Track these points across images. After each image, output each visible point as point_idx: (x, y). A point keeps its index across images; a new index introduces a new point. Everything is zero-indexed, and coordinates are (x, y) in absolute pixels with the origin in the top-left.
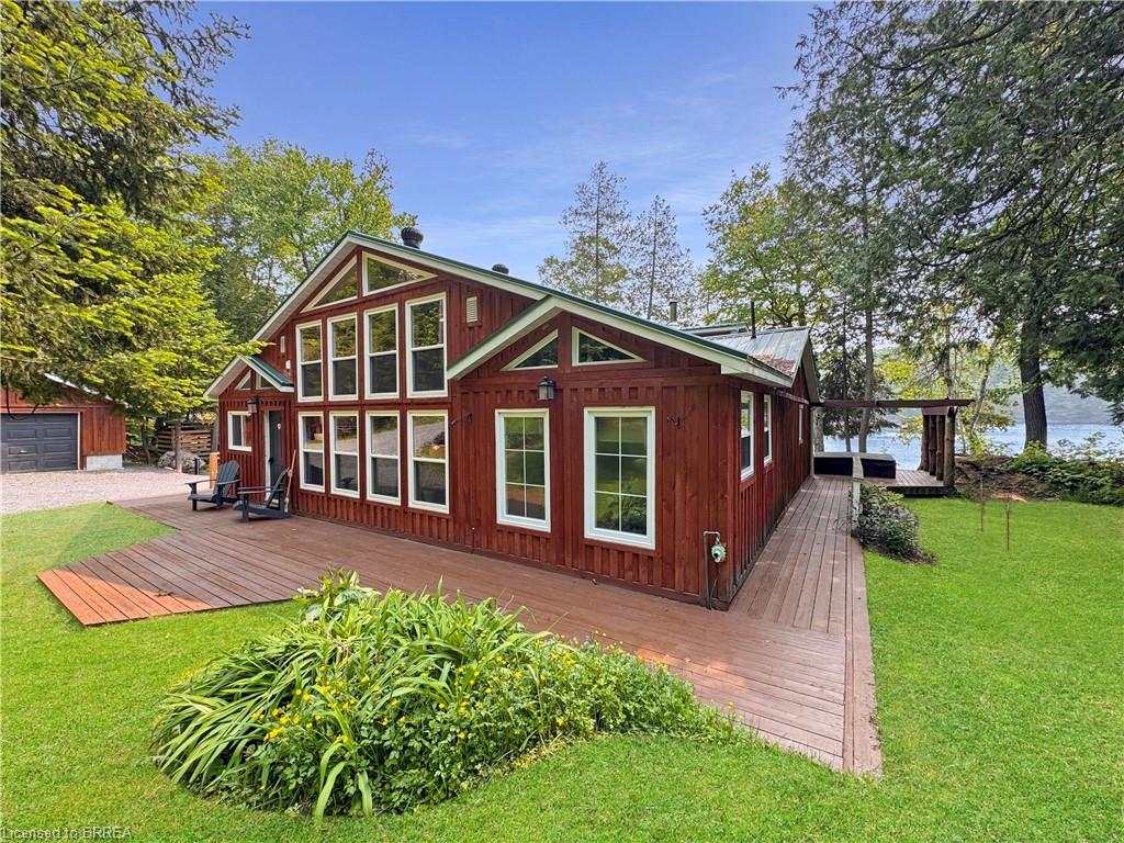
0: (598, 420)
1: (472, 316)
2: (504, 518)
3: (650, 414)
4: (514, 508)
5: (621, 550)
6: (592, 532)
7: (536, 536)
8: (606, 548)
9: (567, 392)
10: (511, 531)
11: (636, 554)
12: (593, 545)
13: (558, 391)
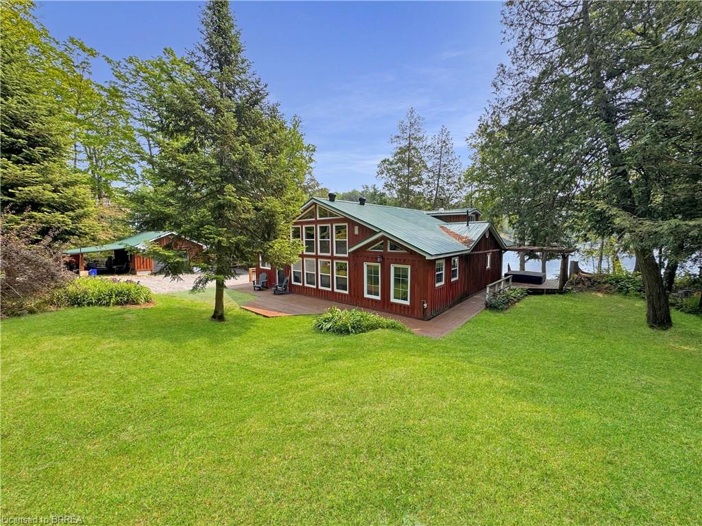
0: (395, 268)
1: (356, 232)
2: (366, 295)
3: (409, 267)
4: (369, 293)
5: (401, 305)
6: (393, 300)
7: (376, 301)
8: (396, 305)
9: (386, 260)
10: (369, 299)
11: (405, 306)
12: (393, 304)
13: (383, 259)
